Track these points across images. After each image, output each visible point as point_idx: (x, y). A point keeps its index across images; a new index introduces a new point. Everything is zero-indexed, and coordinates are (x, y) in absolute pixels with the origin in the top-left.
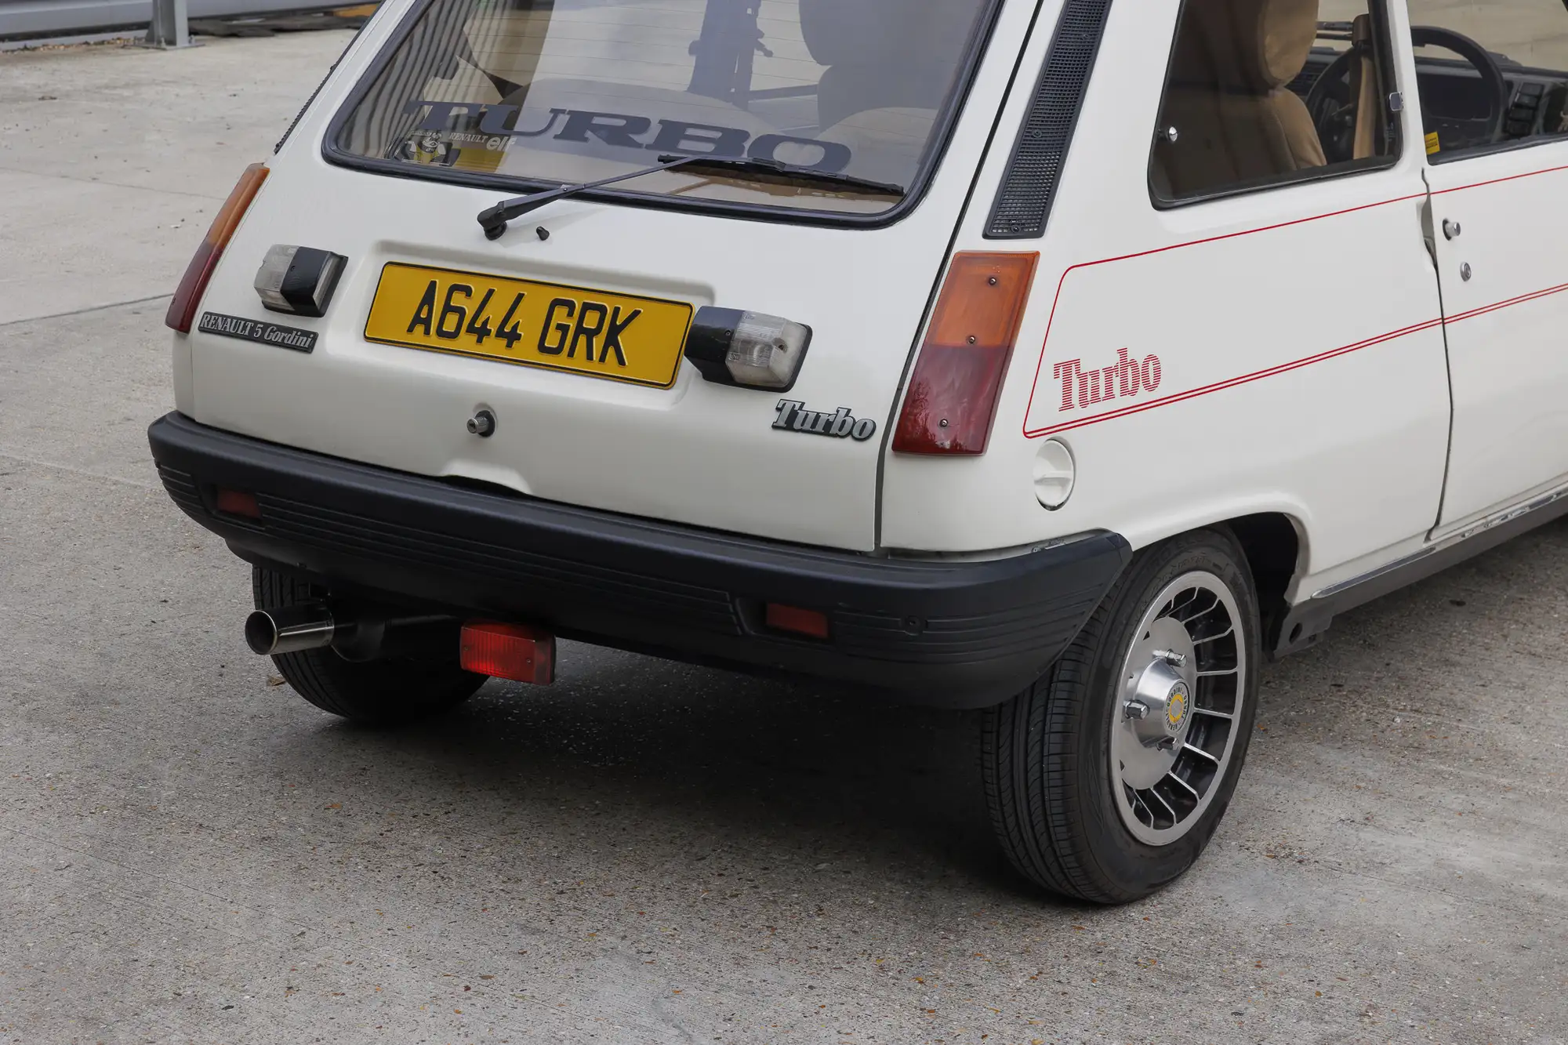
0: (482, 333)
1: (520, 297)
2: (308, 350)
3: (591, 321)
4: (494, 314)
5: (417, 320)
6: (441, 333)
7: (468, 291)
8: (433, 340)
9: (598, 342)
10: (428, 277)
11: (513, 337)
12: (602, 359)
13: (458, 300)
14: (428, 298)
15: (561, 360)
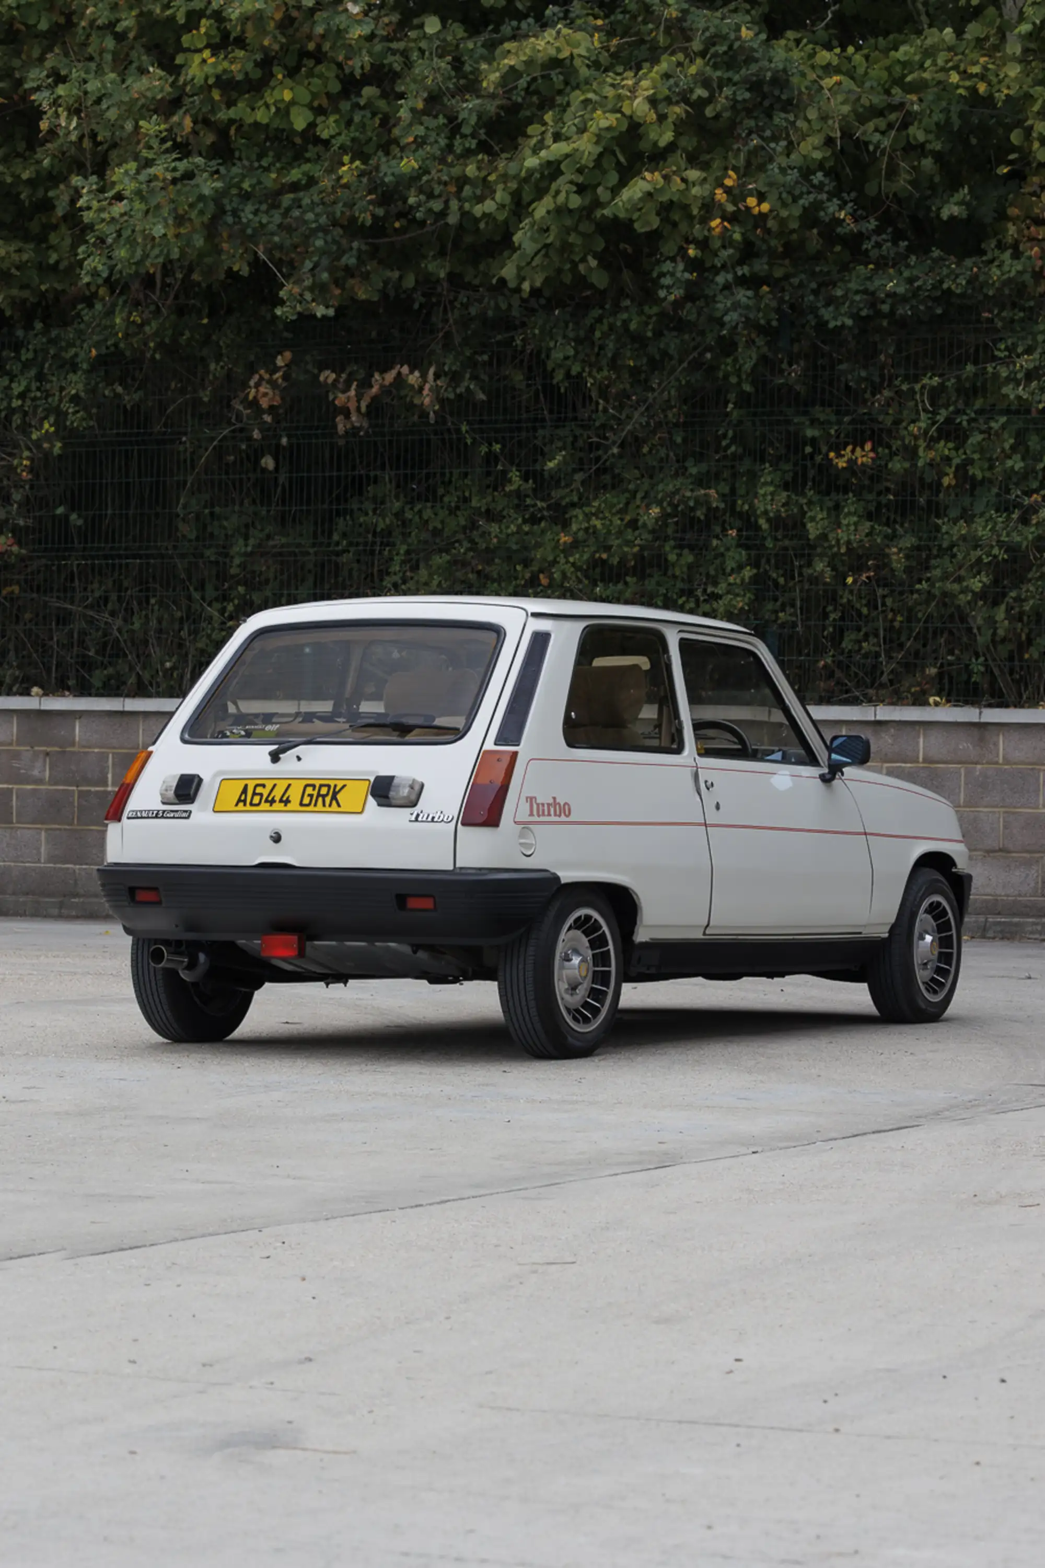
0: (272, 802)
1: (289, 785)
2: (188, 817)
3: (324, 791)
5: (239, 801)
6: (251, 804)
7: (264, 786)
8: (248, 807)
9: (328, 799)
10: (243, 783)
11: (287, 802)
12: (330, 805)
13: (259, 790)
14: (245, 791)
15: (311, 808)
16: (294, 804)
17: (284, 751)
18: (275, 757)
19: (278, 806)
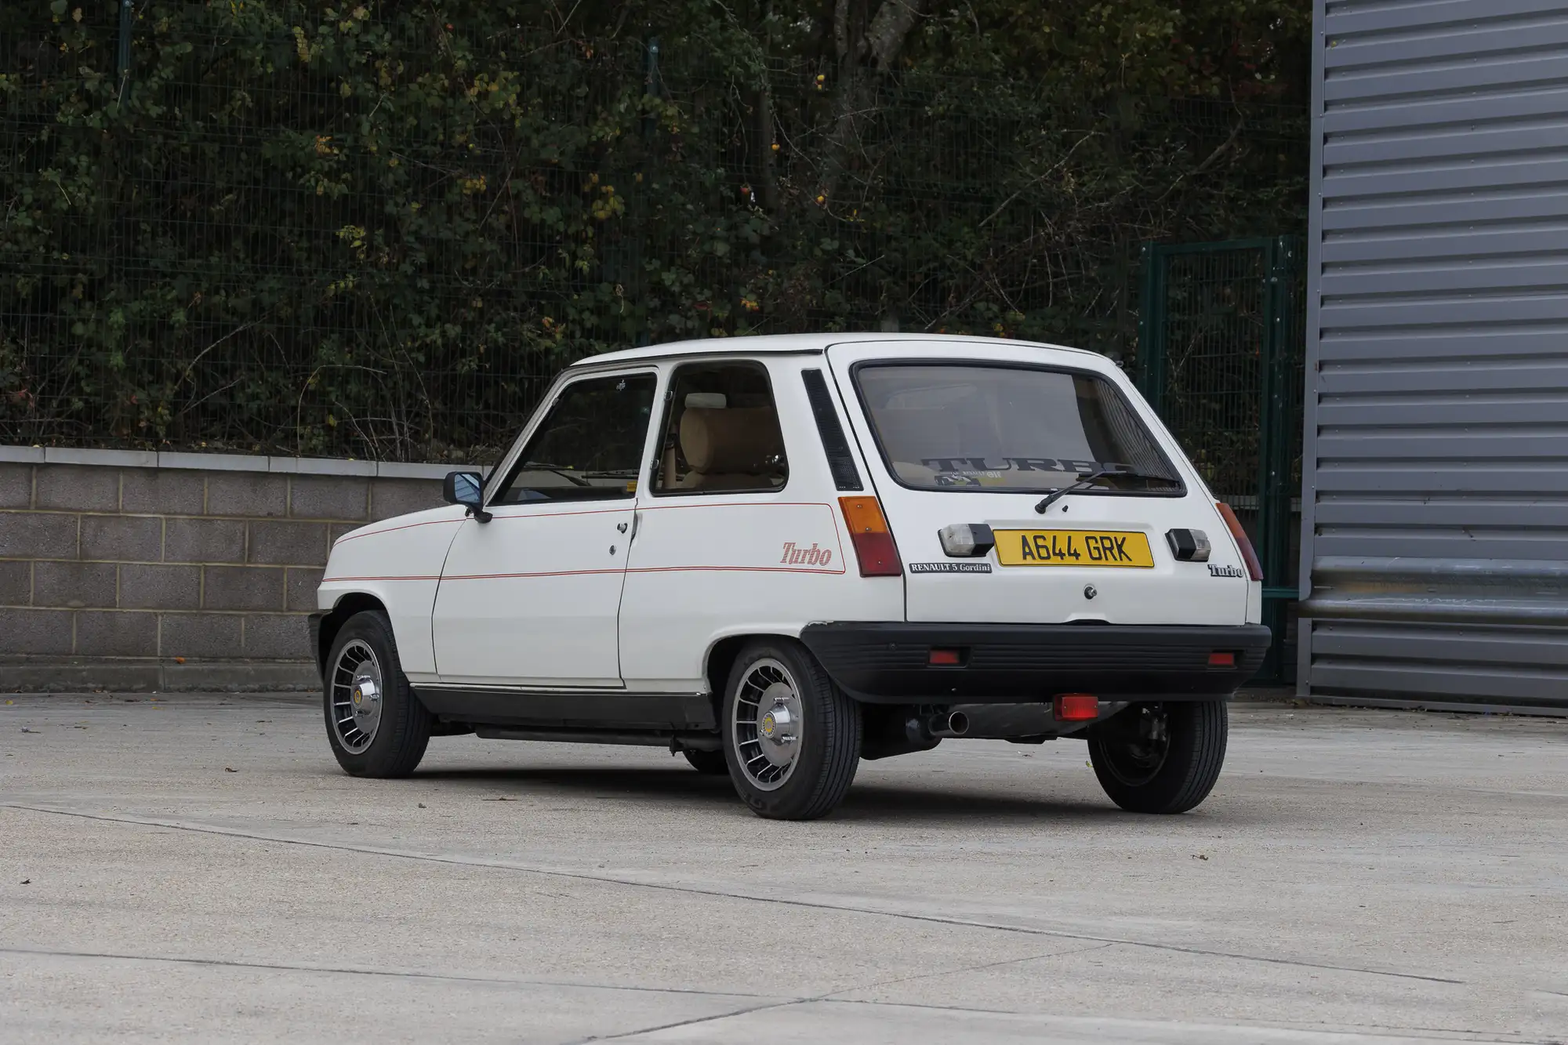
0: (1062, 555)
4: (1062, 545)
9: (1115, 551)
13: (1040, 542)
15: (1103, 561)
16: (1085, 557)
17: (1050, 501)
18: (1041, 509)
19: (1068, 559)
